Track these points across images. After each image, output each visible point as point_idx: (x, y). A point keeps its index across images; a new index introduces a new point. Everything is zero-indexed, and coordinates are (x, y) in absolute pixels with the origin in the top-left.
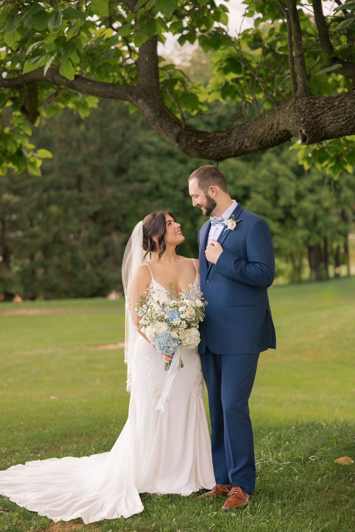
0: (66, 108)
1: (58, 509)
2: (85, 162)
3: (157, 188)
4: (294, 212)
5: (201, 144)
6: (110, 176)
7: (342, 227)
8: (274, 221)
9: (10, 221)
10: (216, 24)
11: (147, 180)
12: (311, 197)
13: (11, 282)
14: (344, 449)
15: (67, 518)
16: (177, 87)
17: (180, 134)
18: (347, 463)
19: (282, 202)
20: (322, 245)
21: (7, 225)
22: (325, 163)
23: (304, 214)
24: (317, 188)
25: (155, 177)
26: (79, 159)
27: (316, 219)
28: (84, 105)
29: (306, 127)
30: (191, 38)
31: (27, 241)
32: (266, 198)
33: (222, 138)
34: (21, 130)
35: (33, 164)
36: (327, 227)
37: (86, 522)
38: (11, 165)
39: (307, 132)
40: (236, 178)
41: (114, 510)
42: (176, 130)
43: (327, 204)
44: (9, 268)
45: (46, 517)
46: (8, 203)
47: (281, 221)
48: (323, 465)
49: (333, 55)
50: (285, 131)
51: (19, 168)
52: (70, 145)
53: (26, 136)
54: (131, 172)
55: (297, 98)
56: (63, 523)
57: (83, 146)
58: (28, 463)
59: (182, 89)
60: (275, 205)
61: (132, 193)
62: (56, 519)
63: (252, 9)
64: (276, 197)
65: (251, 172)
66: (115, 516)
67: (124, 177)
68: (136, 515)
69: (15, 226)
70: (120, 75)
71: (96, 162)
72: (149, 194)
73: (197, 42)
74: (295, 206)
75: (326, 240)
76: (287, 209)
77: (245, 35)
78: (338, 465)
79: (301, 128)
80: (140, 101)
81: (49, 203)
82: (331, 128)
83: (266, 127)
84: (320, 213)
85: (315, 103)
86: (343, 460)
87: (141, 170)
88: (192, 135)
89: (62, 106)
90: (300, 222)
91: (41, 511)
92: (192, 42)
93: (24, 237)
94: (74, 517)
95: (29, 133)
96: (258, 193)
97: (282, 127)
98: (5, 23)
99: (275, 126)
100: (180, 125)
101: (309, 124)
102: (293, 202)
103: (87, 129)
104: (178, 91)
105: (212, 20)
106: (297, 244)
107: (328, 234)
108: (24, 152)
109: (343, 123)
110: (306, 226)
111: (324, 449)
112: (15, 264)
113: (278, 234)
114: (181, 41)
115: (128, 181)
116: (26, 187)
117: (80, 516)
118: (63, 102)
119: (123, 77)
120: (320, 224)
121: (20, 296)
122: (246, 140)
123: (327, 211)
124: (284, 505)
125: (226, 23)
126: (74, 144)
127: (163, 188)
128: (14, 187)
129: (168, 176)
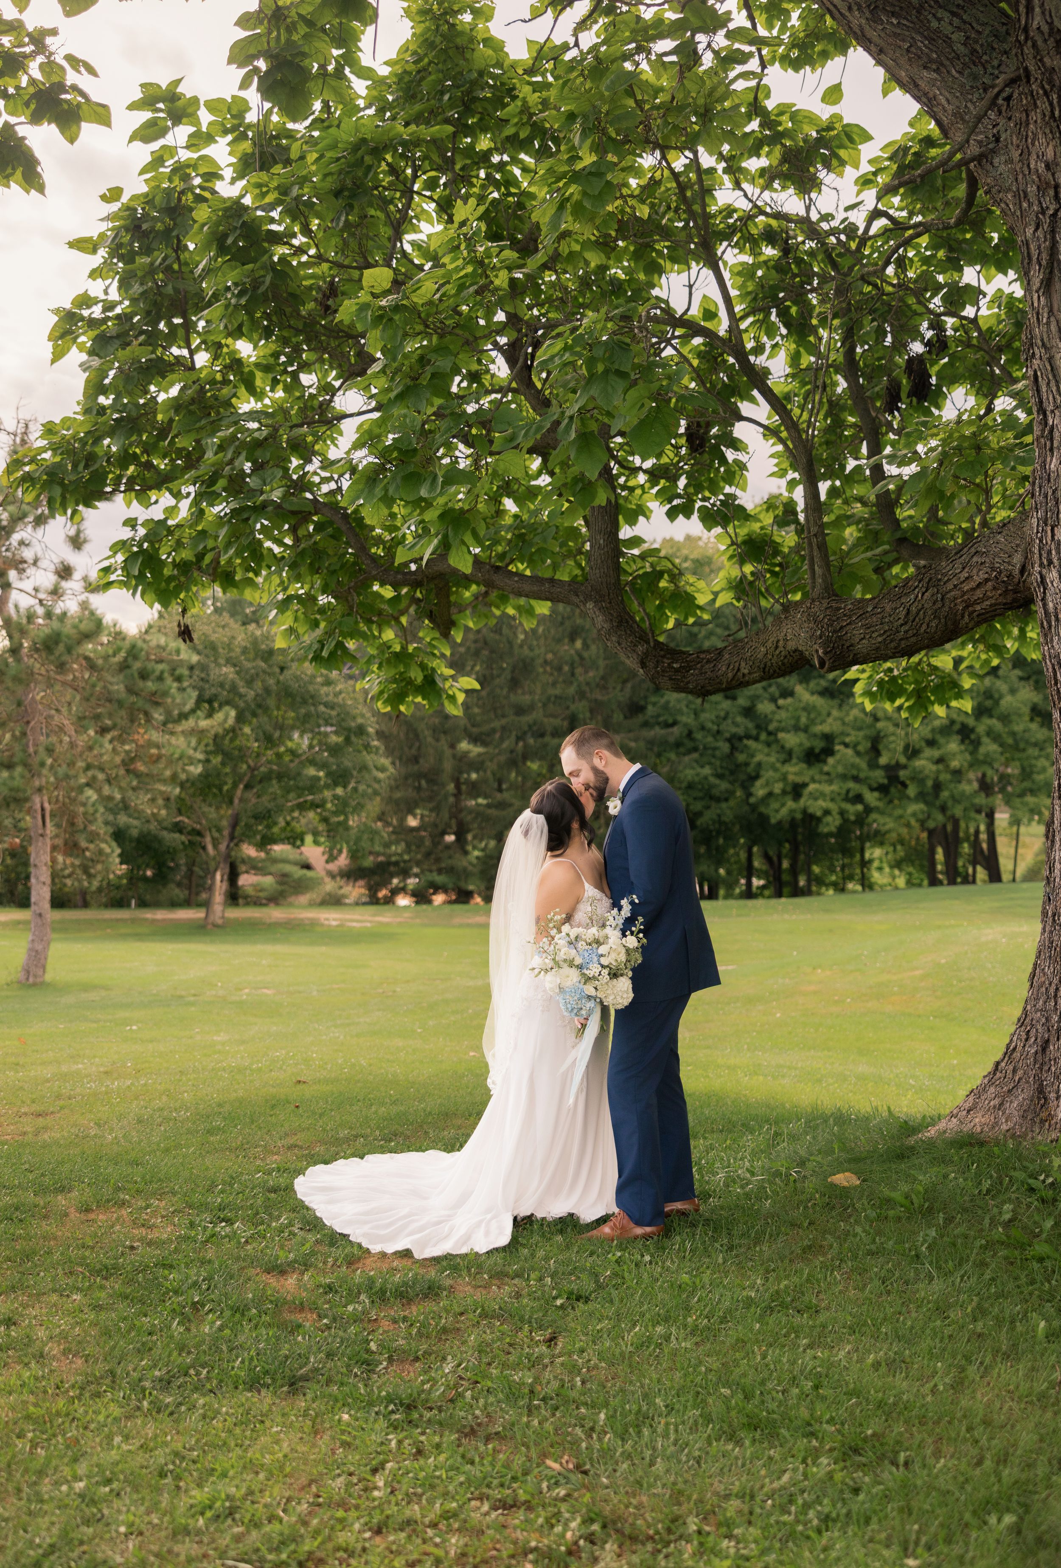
0: (505, 615)
1: (382, 1232)
2: (582, 695)
3: (690, 734)
4: (902, 774)
5: (677, 671)
6: (618, 717)
7: (981, 800)
8: (872, 789)
9: (468, 782)
10: (728, 490)
11: (674, 723)
12: (928, 752)
13: (466, 874)
14: (849, 1161)
15: (390, 1249)
16: (663, 584)
17: (646, 654)
18: (846, 1184)
19: (883, 760)
20: (949, 828)
21: (464, 787)
22: (898, 702)
23: (918, 778)
24: (941, 740)
25: (687, 719)
26: (572, 690)
27: (938, 787)
28: (529, 612)
29: (824, 645)
30: (686, 510)
31: (493, 812)
32: (858, 753)
33: (708, 661)
34: (435, 647)
35: (452, 699)
36: (956, 800)
37: (418, 1255)
38: (419, 699)
39: (826, 653)
40: (813, 722)
41: (467, 1238)
42: (640, 649)
43: (955, 764)
44: (466, 853)
45: (360, 1246)
46: (466, 753)
47: (883, 789)
48: (810, 1185)
49: (898, 535)
50: (796, 650)
51: (431, 705)
52: (559, 669)
53: (443, 655)
54: (651, 710)
55: (813, 601)
56: (383, 1255)
57: (579, 670)
58: (369, 1158)
59: (672, 587)
60: (873, 765)
61: (651, 743)
62: (375, 1248)
63: (784, 466)
64: (875, 750)
65: (835, 713)
66: (464, 1250)
67: (641, 718)
68: (497, 1249)
69: (475, 789)
70: (579, 565)
71: (598, 695)
72: (678, 745)
73: (695, 516)
74: (905, 767)
75: (956, 822)
76: (892, 771)
77: (770, 504)
78: (833, 1186)
79: (816, 647)
80: (590, 605)
81: (525, 757)
82: (863, 647)
83: (769, 644)
84: (944, 777)
85: (839, 609)
86: (843, 1179)
87: (666, 707)
88: (663, 657)
89: (497, 613)
90: (912, 791)
91: (357, 1235)
92: (688, 516)
93: (488, 806)
94: (400, 1246)
95: (448, 653)
96: (846, 745)
97: (791, 645)
98: (362, 491)
99: (781, 643)
100: (648, 642)
101: (829, 640)
102: (903, 760)
103: (586, 646)
104: (666, 589)
105: (722, 484)
106: (908, 825)
107: (958, 811)
108: (438, 680)
109: (880, 639)
110: (921, 796)
111: (819, 1158)
112: (474, 848)
113: (877, 809)
114: (672, 514)
115: (646, 724)
116: (494, 731)
117: (409, 1246)
118: (498, 607)
119: (582, 569)
120: (945, 794)
121: (479, 895)
122: (743, 664)
123: (958, 774)
124: (731, 1248)
125: (744, 489)
126: (566, 668)
127: (699, 736)
128: (475, 730)
129: (707, 716)
